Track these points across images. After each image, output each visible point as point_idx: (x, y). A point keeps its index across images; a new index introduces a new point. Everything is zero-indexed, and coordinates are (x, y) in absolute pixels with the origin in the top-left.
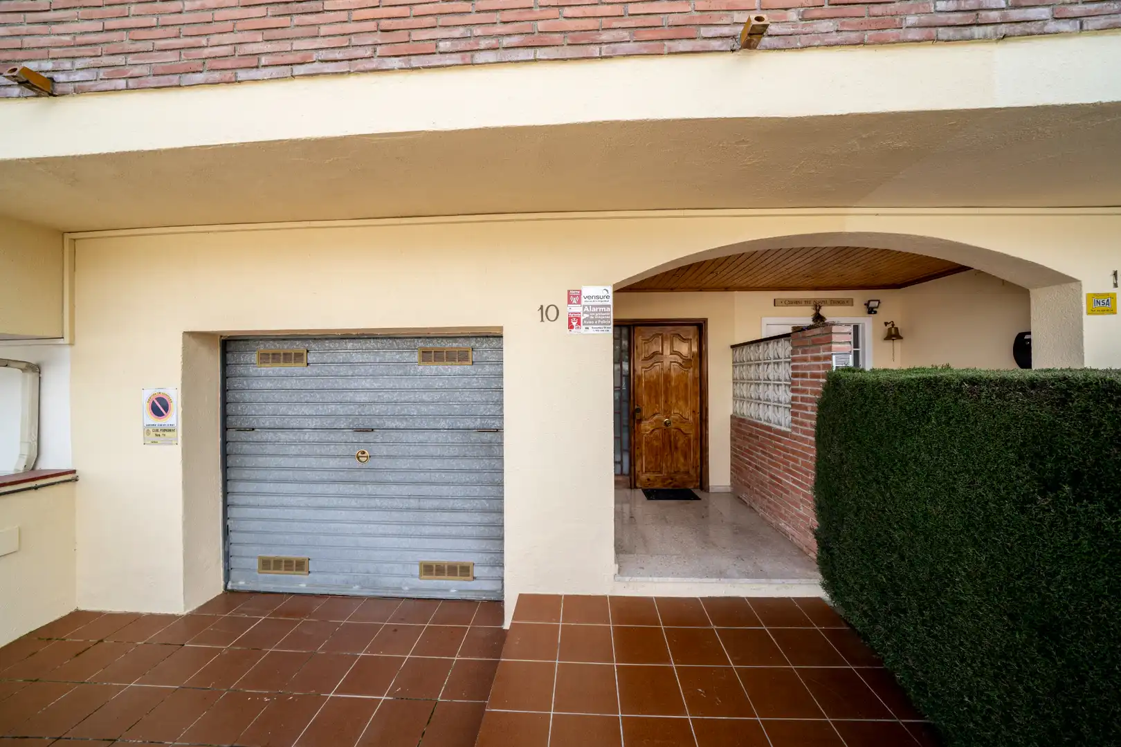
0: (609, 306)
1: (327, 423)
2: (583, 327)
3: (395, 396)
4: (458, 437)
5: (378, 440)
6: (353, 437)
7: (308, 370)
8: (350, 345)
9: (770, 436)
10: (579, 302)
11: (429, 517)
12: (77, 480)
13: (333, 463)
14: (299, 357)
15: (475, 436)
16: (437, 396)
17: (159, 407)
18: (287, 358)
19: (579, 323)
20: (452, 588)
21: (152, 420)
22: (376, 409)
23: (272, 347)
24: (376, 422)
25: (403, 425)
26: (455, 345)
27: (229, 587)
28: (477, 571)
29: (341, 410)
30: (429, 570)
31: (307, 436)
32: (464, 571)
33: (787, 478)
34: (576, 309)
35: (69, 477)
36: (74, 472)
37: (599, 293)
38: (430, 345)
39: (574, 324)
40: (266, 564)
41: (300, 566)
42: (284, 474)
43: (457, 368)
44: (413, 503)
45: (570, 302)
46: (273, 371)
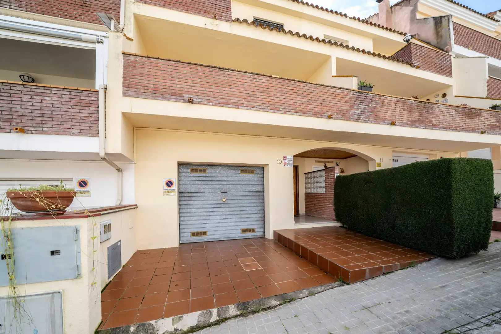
0: (292, 161)
1: (213, 191)
2: (287, 165)
3: (233, 183)
4: (251, 194)
5: (229, 195)
6: (220, 194)
7: (207, 175)
8: (220, 168)
9: (319, 196)
10: (286, 159)
11: (243, 216)
12: (137, 208)
13: (215, 202)
14: (204, 171)
15: (255, 194)
16: (245, 183)
17: (169, 184)
18: (200, 171)
19: (286, 164)
20: (250, 235)
21: (166, 188)
22: (228, 186)
23: (195, 167)
24: (228, 190)
25: (236, 191)
26: (250, 169)
27: (181, 242)
28: (256, 230)
29: (218, 187)
30: (243, 231)
31: (207, 194)
32: (253, 230)
33: (324, 204)
34: (285, 161)
35: (135, 207)
36: (136, 205)
37: (290, 157)
38: (243, 169)
39: (285, 164)
40: (193, 234)
41: (205, 233)
42: (199, 206)
43: (251, 175)
44: (239, 213)
45: (284, 159)
46: (196, 175)
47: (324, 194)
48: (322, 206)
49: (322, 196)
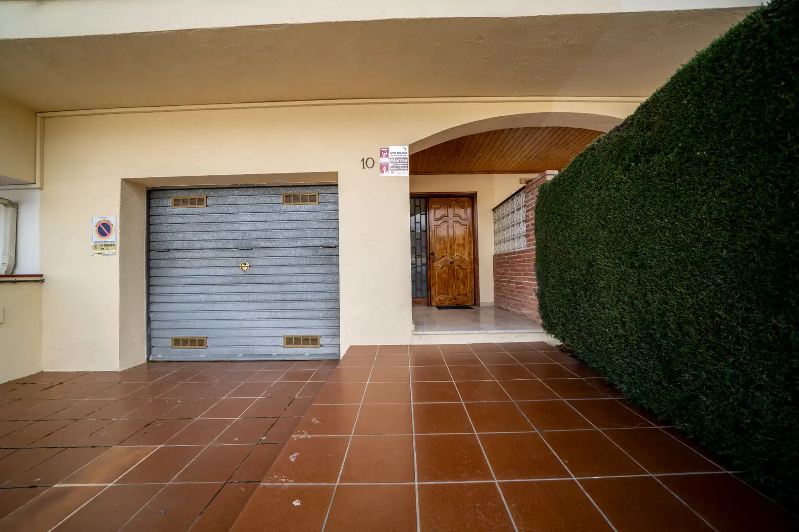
0: (407, 158)
1: (220, 245)
2: (390, 172)
3: (266, 226)
4: (309, 252)
5: (255, 255)
6: (237, 253)
7: (207, 210)
8: (236, 192)
9: (515, 258)
10: (387, 156)
11: (289, 305)
12: (43, 282)
13: (223, 271)
14: (201, 201)
15: (320, 251)
16: (295, 225)
17: (104, 229)
18: (193, 202)
19: (387, 170)
20: (306, 352)
21: (97, 238)
22: (254, 235)
23: (181, 195)
24: (254, 243)
25: (273, 244)
26: (307, 191)
27: (151, 359)
28: (322, 341)
29: (230, 236)
30: (290, 341)
31: (207, 254)
32: (314, 341)
34: (385, 160)
35: (39, 279)
36: (41, 276)
37: (400, 151)
38: (290, 192)
39: (384, 170)
40: (177, 342)
41: (201, 342)
42: (190, 280)
43: (308, 206)
44: (279, 297)
45: (381, 156)
46: (183, 211)
47: (523, 251)
48: (521, 283)
49: (520, 257)
